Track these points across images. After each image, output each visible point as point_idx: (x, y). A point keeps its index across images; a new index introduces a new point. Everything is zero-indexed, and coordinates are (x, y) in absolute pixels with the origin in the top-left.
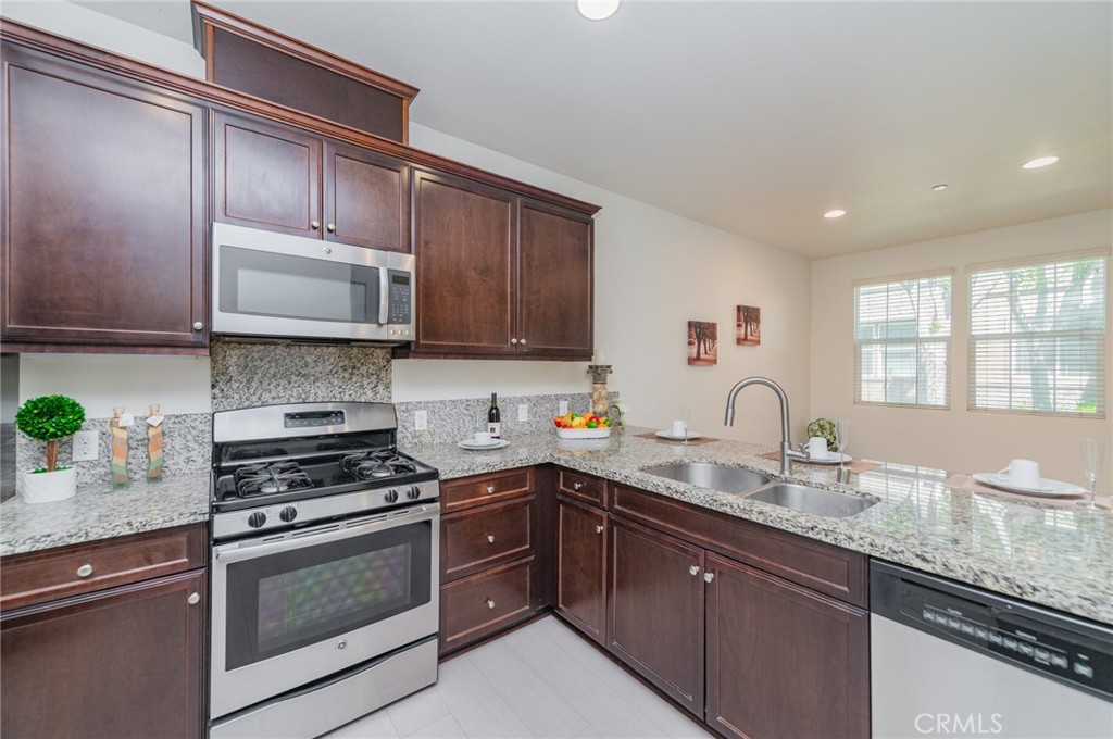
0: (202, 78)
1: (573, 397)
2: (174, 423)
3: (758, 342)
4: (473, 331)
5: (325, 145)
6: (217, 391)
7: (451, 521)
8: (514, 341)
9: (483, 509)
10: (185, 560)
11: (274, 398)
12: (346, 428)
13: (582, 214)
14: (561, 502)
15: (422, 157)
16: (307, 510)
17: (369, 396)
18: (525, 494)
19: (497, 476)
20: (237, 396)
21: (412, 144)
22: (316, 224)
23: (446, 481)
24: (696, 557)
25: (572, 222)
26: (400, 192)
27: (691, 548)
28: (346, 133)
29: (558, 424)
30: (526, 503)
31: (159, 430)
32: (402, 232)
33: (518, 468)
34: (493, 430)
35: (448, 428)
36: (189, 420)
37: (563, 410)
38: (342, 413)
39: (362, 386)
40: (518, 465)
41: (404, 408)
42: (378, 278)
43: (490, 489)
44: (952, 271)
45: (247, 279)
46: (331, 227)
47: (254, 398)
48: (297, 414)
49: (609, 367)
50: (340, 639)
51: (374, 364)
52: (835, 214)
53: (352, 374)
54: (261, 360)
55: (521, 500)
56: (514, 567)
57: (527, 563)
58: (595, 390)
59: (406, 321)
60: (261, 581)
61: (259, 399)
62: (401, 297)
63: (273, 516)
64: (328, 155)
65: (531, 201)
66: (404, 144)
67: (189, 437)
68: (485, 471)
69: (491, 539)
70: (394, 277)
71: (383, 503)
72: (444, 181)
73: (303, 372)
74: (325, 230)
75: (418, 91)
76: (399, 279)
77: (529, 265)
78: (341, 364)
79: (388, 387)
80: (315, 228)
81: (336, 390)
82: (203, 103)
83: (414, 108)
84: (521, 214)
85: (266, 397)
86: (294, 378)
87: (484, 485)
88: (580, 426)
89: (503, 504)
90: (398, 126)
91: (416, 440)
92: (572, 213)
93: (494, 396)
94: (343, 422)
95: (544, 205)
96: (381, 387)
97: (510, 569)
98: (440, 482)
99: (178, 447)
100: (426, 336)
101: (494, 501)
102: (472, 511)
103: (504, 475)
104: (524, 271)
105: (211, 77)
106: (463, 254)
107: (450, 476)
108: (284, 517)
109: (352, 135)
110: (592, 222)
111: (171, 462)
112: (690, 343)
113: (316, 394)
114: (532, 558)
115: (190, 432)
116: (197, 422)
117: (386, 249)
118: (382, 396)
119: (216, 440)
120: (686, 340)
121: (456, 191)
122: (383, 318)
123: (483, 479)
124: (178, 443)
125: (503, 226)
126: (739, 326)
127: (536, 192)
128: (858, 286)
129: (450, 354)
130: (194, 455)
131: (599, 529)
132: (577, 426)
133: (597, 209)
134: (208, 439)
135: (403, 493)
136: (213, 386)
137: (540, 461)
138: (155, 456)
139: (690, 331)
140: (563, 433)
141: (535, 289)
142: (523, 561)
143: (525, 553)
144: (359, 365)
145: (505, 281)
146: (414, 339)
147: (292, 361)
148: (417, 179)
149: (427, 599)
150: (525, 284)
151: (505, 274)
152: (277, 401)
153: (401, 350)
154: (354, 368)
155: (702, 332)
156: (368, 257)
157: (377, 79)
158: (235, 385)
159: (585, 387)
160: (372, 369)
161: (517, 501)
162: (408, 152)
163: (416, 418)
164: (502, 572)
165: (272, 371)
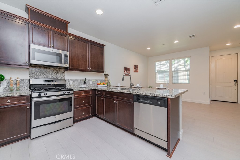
0: (28, 18)
1: (101, 80)
2: (21, 81)
3: (138, 72)
4: (81, 66)
5: (52, 31)
6: (30, 75)
7: (76, 98)
8: (89, 68)
9: (82, 97)
10: (26, 101)
11: (41, 77)
12: (56, 83)
13: (102, 46)
14: (97, 96)
15: (70, 34)
16: (49, 94)
17: (60, 78)
18: (90, 95)
19: (84, 91)
20: (34, 77)
21: (68, 32)
22: (50, 45)
23: (75, 91)
24: (115, 100)
25: (100, 48)
26: (66, 40)
27: (115, 99)
28: (56, 29)
29: (98, 84)
30: (90, 96)
31: (19, 81)
32: (67, 48)
33: (89, 90)
34: (85, 85)
35: (76, 84)
36: (24, 80)
37: (99, 82)
38: (55, 80)
39: (59, 76)
40: (88, 89)
41: (67, 80)
42: (62, 56)
43: (83, 93)
44: (169, 60)
45: (37, 54)
46: (53, 46)
47: (37, 77)
48: (46, 80)
49: (108, 74)
50: (55, 116)
51: (61, 72)
52: (149, 49)
53: (57, 74)
54: (39, 70)
55: (89, 96)
56: (88, 107)
57: (90, 107)
58: (105, 79)
59: (67, 63)
60: (41, 105)
61: (38, 77)
62: (66, 59)
63: (43, 94)
64: (52, 33)
65: (92, 44)
66: (67, 32)
67: (25, 84)
68: (82, 90)
69: (83, 102)
70: (65, 56)
71: (63, 94)
72: (75, 39)
73: (47, 73)
74: (52, 46)
75: (70, 22)
76: (66, 56)
77: (92, 55)
78: (55, 72)
79: (64, 76)
80: (50, 46)
81: (54, 76)
82: (28, 23)
83: (69, 25)
84: (90, 46)
85: (40, 77)
86: (45, 74)
87: (82, 93)
88: (102, 84)
89: (86, 96)
90: (66, 29)
91: (70, 86)
92: (99, 46)
93: (85, 79)
94: (55, 82)
95: (94, 44)
96: (63, 76)
97: (87, 107)
98: (74, 91)
99: (22, 85)
100: (71, 66)
101: (84, 95)
102: (80, 97)
103: (86, 91)
104: (91, 56)
105: (29, 18)
106: (79, 52)
107: (76, 90)
108: (45, 95)
109: (57, 30)
110: (104, 48)
111: (21, 88)
112: (125, 71)
113: (50, 77)
114: (91, 106)
115: (24, 83)
116: (26, 81)
117: (63, 50)
118: (63, 78)
119: (30, 84)
120: (124, 71)
121: (77, 41)
122: (63, 63)
123: (82, 91)
124: (22, 84)
125: (86, 48)
126: (134, 68)
127: (93, 42)
128: (156, 62)
129: (76, 70)
130: (25, 87)
131: (102, 99)
132: (101, 84)
133: (105, 46)
134: (28, 84)
135: (67, 92)
136: (29, 74)
137: (93, 89)
138: (18, 86)
139: (124, 69)
140: (99, 86)
141: (93, 59)
142: (90, 106)
143: (90, 105)
144: (58, 72)
145: (87, 57)
146: (69, 67)
147: (45, 71)
148: (70, 38)
149: (71, 111)
150: (91, 58)
151: (87, 56)
152: (42, 78)
153: (66, 69)
154: (57, 72)
155: (127, 69)
156: (60, 52)
157: (62, 20)
158: (34, 74)
159: (103, 78)
160: (61, 73)
161: (88, 96)
162: (68, 33)
163: (70, 82)
164: (86, 108)
165: (41, 72)
